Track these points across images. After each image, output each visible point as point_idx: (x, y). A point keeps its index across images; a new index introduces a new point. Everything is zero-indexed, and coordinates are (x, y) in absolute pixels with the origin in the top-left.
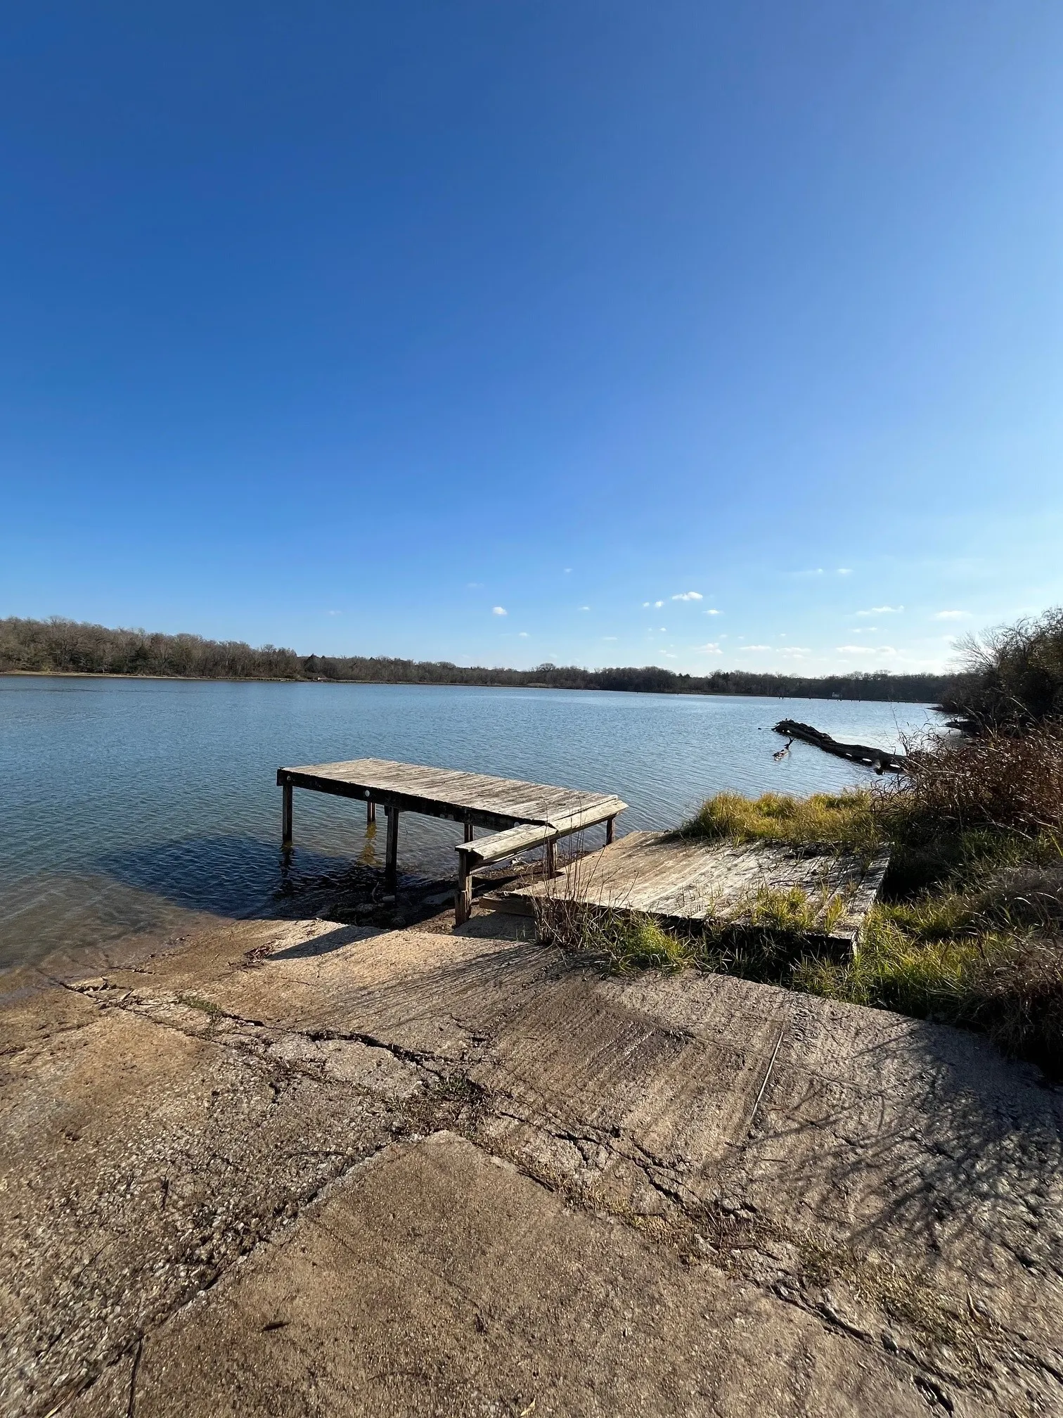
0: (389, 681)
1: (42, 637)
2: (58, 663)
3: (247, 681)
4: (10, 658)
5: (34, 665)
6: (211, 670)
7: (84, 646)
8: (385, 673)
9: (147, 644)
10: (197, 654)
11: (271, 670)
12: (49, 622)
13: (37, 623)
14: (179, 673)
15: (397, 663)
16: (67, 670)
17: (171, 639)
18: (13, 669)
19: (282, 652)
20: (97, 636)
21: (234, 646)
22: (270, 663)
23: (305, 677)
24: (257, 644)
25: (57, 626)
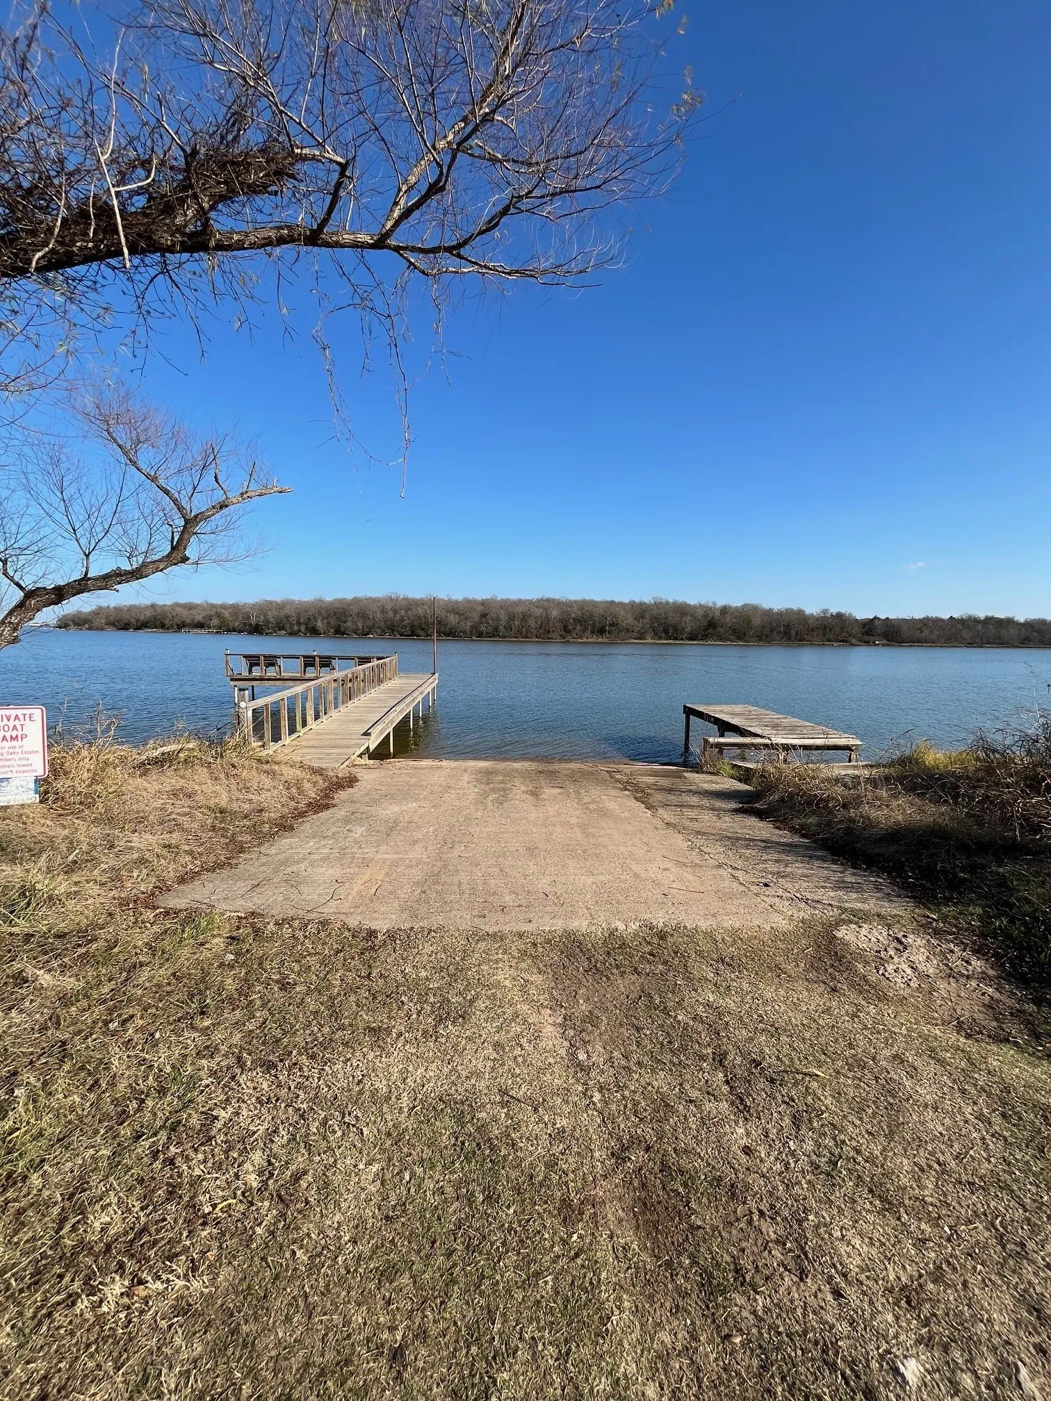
0: (971, 644)
1: (647, 615)
2: (656, 634)
3: (800, 646)
4: (628, 631)
5: (641, 636)
6: (767, 636)
7: (673, 619)
8: (967, 635)
9: (717, 614)
10: (756, 621)
11: (825, 635)
12: (652, 601)
13: (645, 604)
14: (739, 639)
15: (989, 620)
16: (661, 638)
17: (737, 609)
18: (629, 638)
19: (839, 616)
20: (682, 610)
21: (789, 612)
22: (825, 628)
23: (861, 641)
24: (812, 608)
25: (658, 605)
